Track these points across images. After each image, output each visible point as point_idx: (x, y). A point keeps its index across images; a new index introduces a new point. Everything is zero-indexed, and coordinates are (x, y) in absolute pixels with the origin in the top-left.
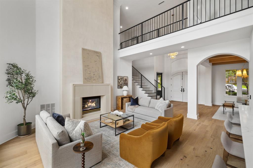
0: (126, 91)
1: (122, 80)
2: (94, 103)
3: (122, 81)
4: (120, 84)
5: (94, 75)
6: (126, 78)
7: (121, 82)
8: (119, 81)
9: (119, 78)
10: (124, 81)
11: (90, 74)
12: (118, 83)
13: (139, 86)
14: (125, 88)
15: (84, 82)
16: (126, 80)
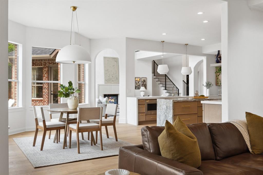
2: (113, 100)
5: (113, 77)
6: (144, 79)
7: (139, 83)
9: (137, 79)
10: (142, 82)
11: (109, 76)
13: (163, 88)
14: (142, 88)
15: (105, 83)
16: (144, 81)
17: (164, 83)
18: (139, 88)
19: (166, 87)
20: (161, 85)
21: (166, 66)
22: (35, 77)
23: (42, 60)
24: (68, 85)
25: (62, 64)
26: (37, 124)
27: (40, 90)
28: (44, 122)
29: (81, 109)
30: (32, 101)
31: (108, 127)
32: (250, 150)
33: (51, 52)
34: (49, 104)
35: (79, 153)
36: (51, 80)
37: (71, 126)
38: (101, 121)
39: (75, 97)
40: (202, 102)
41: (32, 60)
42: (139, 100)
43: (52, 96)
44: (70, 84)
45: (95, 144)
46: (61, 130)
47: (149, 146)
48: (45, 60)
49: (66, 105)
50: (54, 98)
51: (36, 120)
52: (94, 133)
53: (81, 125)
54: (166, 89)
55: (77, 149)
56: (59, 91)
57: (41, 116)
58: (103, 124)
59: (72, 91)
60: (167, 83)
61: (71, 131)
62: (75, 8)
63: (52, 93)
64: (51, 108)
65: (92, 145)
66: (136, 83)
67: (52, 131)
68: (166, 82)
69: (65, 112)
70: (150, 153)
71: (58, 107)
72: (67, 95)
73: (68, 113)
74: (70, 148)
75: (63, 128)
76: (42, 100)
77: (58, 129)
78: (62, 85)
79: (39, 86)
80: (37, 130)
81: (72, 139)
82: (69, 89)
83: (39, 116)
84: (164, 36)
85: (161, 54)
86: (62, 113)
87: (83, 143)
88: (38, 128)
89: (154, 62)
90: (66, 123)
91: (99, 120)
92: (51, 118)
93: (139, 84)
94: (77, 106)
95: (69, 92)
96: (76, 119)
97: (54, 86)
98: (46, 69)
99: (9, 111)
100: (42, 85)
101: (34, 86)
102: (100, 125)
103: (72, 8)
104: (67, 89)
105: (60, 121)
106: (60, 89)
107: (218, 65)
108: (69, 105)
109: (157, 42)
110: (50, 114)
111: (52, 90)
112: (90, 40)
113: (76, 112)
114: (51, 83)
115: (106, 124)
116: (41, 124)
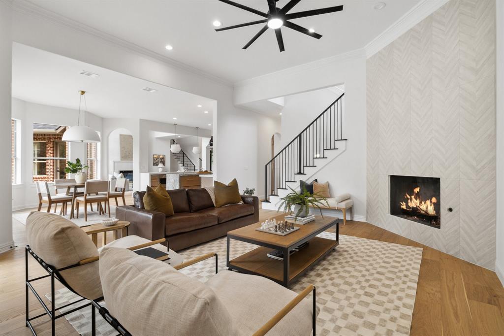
0: (161, 168)
7: (157, 160)
10: (160, 159)
11: (125, 153)
13: (181, 165)
14: (161, 165)
15: (121, 160)
16: (163, 158)
17: (182, 160)
18: (157, 165)
19: (183, 164)
20: (180, 162)
21: (178, 146)
22: (36, 153)
23: (45, 135)
24: (76, 162)
25: (70, 143)
26: (41, 198)
27: (42, 167)
28: (49, 196)
29: (88, 183)
30: (34, 179)
31: (117, 198)
32: (215, 205)
33: (57, 128)
34: (55, 180)
35: (86, 221)
36: (57, 157)
37: (78, 198)
38: (109, 193)
39: (83, 173)
40: (200, 176)
41: (34, 134)
42: (152, 176)
43: (58, 173)
44: (78, 161)
45: (103, 214)
46: (68, 203)
47: (139, 205)
48: (49, 135)
49: (74, 180)
50: (62, 175)
51: (40, 195)
52: (103, 204)
53: (88, 197)
54: (183, 166)
55: (85, 218)
56: (66, 168)
57: (46, 191)
58: (111, 196)
59: (80, 167)
60: (185, 160)
61: (78, 203)
62: (83, 93)
63: (58, 170)
64: (56, 183)
65: (100, 214)
66: (154, 160)
67: (58, 204)
68: (183, 159)
69: (72, 186)
70: (139, 209)
71: (65, 182)
72: (74, 171)
73: (76, 187)
74: (77, 218)
75: (71, 200)
76: (45, 178)
77: (64, 202)
78: (69, 162)
79: (41, 163)
80: (41, 204)
81: (79, 212)
82: (76, 166)
83: (43, 190)
84: (175, 119)
85: (174, 134)
86: (69, 188)
87: (91, 214)
88: (42, 202)
89: (173, 141)
90: (73, 197)
91: (107, 192)
92: (57, 193)
94: (86, 181)
95: (77, 169)
96: (83, 193)
97: (60, 162)
98: (51, 145)
99: (13, 187)
100: (45, 162)
101: (35, 163)
102: (108, 196)
103: (80, 92)
104: (74, 166)
105: (67, 194)
106: (67, 166)
107: (211, 147)
108: (77, 180)
109: (170, 124)
110: (55, 189)
111: (58, 167)
112: (103, 119)
113: (83, 186)
114: (57, 160)
115: (115, 196)
116: (45, 198)
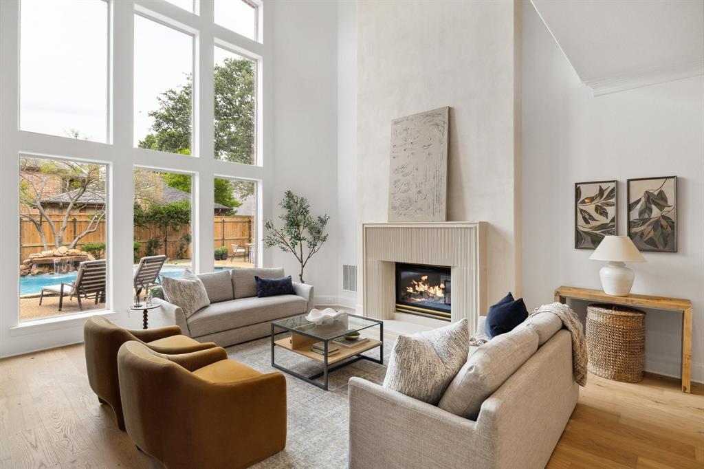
1: (617, 205)
3: (611, 211)
4: (593, 223)
6: (654, 187)
7: (605, 214)
8: (590, 208)
9: (587, 192)
10: (630, 207)
12: (581, 221)
16: (656, 199)
66: (581, 215)
93: (602, 220)
